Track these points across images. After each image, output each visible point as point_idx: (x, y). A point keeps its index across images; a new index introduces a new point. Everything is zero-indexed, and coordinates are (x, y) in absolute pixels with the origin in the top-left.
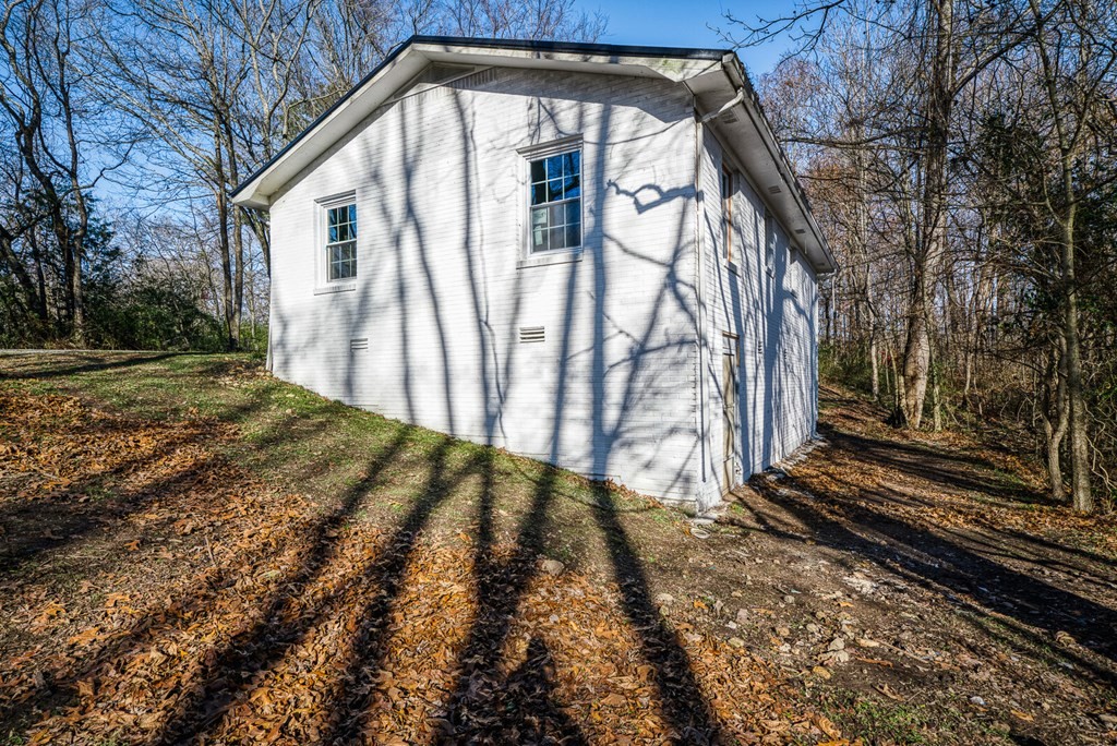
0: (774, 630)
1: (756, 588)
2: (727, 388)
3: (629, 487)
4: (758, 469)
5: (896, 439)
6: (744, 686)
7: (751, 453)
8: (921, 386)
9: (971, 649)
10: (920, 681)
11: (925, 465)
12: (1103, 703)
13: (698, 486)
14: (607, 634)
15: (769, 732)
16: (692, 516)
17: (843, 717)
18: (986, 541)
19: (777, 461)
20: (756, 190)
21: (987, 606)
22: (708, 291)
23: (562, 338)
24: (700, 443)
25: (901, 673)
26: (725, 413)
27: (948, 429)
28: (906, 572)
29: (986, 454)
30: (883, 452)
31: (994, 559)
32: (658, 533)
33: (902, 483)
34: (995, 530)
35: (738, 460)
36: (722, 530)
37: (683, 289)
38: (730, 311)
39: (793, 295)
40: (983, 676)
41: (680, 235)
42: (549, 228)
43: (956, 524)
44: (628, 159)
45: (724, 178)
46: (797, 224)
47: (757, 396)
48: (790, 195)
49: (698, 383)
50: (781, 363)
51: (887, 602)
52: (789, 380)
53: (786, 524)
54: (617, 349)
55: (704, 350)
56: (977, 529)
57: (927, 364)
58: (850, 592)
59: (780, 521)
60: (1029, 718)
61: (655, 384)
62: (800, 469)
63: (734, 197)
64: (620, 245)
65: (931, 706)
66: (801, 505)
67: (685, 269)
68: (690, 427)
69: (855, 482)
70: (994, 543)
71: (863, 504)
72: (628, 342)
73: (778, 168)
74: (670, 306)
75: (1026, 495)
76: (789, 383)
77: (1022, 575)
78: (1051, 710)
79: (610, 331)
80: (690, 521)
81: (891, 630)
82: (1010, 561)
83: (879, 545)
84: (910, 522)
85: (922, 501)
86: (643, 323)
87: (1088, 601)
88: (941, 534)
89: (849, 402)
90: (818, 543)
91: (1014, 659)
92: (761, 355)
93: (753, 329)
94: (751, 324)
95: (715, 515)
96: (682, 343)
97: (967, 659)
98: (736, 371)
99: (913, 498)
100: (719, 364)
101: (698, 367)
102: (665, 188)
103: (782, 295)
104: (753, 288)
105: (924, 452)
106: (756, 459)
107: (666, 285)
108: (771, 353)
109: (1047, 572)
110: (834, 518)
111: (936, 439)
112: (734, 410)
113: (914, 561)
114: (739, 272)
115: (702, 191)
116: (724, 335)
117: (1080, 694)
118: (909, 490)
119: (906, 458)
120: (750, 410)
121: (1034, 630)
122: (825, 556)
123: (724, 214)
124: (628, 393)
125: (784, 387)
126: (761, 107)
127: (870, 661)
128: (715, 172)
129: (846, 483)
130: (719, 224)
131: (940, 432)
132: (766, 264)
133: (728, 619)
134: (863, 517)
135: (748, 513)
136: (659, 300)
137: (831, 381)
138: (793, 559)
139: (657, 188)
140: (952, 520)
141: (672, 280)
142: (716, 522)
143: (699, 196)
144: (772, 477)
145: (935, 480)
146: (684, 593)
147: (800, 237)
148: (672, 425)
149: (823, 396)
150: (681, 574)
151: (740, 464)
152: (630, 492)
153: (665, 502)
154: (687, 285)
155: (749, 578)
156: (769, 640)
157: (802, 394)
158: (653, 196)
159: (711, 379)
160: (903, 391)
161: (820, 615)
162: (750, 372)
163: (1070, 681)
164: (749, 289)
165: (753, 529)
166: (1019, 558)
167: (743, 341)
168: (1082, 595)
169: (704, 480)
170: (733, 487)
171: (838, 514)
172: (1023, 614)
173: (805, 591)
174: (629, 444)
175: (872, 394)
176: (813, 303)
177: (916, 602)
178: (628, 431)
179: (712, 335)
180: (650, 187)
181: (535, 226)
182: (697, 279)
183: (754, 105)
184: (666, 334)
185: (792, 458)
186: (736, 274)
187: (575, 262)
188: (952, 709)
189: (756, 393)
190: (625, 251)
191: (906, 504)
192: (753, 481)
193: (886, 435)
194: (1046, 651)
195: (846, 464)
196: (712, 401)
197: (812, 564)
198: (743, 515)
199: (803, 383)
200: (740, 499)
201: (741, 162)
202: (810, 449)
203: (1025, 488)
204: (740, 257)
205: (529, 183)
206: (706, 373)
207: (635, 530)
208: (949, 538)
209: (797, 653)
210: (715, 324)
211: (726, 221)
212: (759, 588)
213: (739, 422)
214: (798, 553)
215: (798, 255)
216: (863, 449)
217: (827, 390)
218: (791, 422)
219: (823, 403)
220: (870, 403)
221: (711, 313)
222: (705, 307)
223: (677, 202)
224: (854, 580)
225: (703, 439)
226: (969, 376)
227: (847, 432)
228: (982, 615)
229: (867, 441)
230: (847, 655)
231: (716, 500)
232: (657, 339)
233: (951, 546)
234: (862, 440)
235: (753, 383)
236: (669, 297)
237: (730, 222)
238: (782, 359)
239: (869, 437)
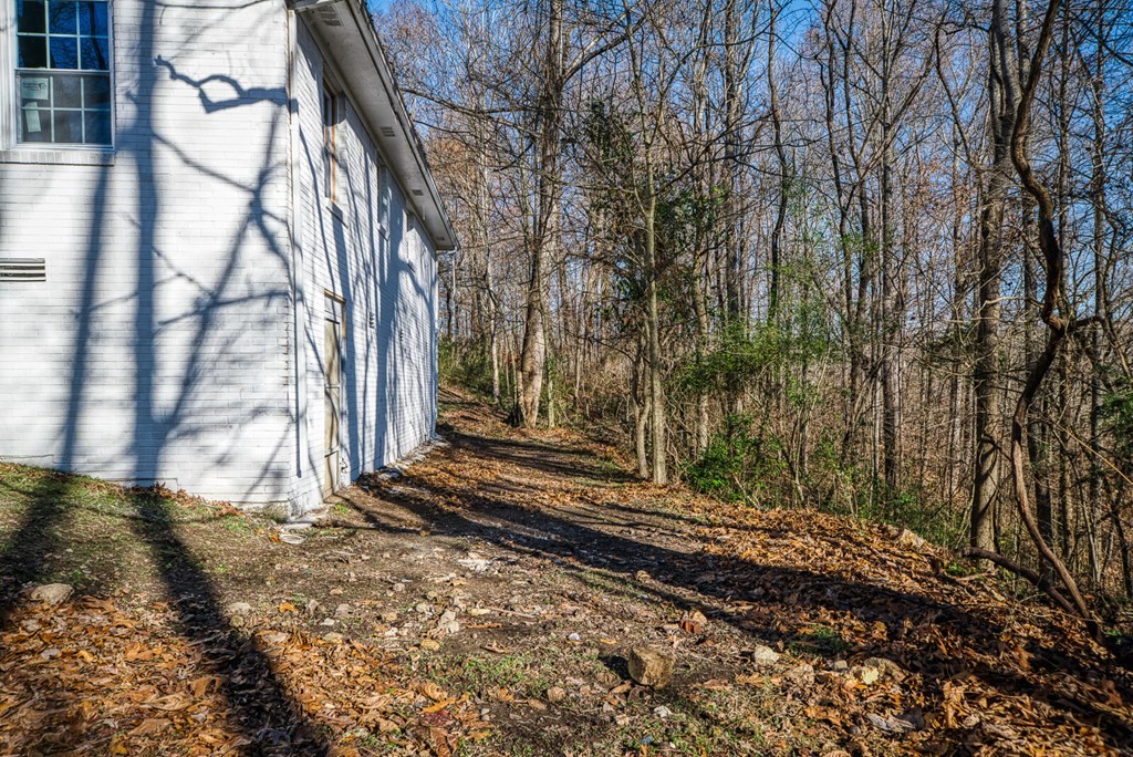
0: (379, 618)
1: (361, 584)
2: (331, 365)
3: (189, 492)
4: (369, 469)
5: (515, 437)
6: (340, 674)
7: (360, 448)
8: (538, 382)
9: (572, 598)
10: (526, 632)
11: (542, 459)
12: (666, 617)
13: (291, 483)
14: (146, 654)
15: (367, 711)
16: (282, 521)
17: (450, 679)
18: (588, 513)
19: (392, 461)
20: (366, 127)
21: (586, 564)
22: (306, 236)
23: (83, 278)
24: (294, 427)
25: (511, 631)
26: (328, 395)
27: (560, 426)
28: (519, 547)
29: (592, 446)
30: (502, 450)
31: (594, 527)
32: (233, 544)
33: (518, 474)
34: (595, 504)
35: (344, 455)
36: (322, 533)
37: (271, 224)
38: (335, 266)
39: (409, 268)
40: (580, 618)
41: (269, 150)
42: (52, 109)
43: (564, 503)
44: (192, 34)
45: (326, 99)
46: (414, 183)
47: (369, 379)
48: (406, 143)
49: (292, 348)
50: (397, 346)
51: (500, 575)
52: (406, 367)
53: (400, 520)
54: (174, 299)
55: (299, 306)
56: (582, 505)
57: (543, 357)
58: (463, 572)
59: (392, 518)
60: (614, 642)
61: (234, 348)
62: (417, 468)
63: (340, 126)
64: (178, 152)
65: (535, 652)
66: (416, 499)
67: (275, 198)
68: (281, 405)
69: (474, 476)
70: (595, 515)
71: (481, 494)
72: (191, 291)
73: (392, 104)
74: (254, 246)
75: (621, 476)
76: (406, 370)
77: (614, 537)
78: (630, 632)
79: (163, 272)
80: (279, 528)
81: (502, 597)
82: (606, 527)
83: (495, 528)
84: (524, 505)
85: (536, 488)
86: (217, 267)
87: (661, 548)
88: (551, 512)
89: (471, 404)
90: (433, 534)
91: (605, 599)
92: (373, 330)
93: (363, 296)
94: (361, 290)
95: (313, 518)
96: (271, 295)
97: (568, 606)
98: (343, 344)
99: (528, 486)
100: (320, 331)
101: (292, 327)
102: (246, 86)
103: (398, 266)
104: (363, 248)
105: (540, 448)
106: (366, 455)
107: (249, 219)
108: (386, 331)
109: (633, 532)
110: (452, 509)
111: (548, 437)
112: (340, 393)
113: (526, 537)
114: (345, 220)
115: (295, 100)
116: (326, 295)
117: (652, 615)
118: (525, 480)
119: (524, 454)
120: (359, 395)
121: (621, 575)
122: (439, 543)
123: (327, 144)
124: (193, 360)
125: (400, 373)
126: (370, 16)
127: (481, 626)
128: (314, 84)
129: (465, 478)
130: (319, 152)
131: (553, 429)
132: (379, 221)
133: (324, 617)
134: (479, 506)
135: (355, 513)
136: (240, 237)
137: (453, 382)
138: (405, 551)
139: (234, 83)
140: (561, 499)
141: (256, 212)
142: (314, 525)
143: (292, 106)
144: (385, 476)
145: (547, 471)
146: (266, 600)
147: (417, 199)
148: (256, 404)
149: (445, 399)
150: (263, 582)
151: (346, 459)
152: (193, 499)
153: (245, 507)
154: (276, 218)
155: (353, 575)
156: (373, 629)
157: (420, 387)
158: (230, 93)
159: (309, 346)
160: (521, 387)
161: (432, 595)
162: (360, 348)
163: (645, 607)
164: (358, 246)
165: (361, 528)
166: (613, 524)
167: (351, 308)
168: (657, 545)
169: (299, 474)
170: (337, 489)
171: (454, 505)
172: (615, 566)
173: (417, 579)
174: (193, 432)
175: (493, 396)
176: (433, 284)
177: (528, 571)
178: (190, 415)
179: (310, 290)
180: (223, 78)
181: (25, 101)
182: (290, 213)
183: (361, 9)
184: (248, 282)
185: (408, 458)
186: (341, 221)
187: (105, 166)
188: (553, 649)
189: (366, 376)
190: (187, 161)
191: (521, 491)
192: (361, 480)
193: (506, 433)
194: (630, 589)
195: (465, 462)
196: (310, 375)
197: (427, 553)
198: (348, 515)
199: (422, 373)
200: (347, 500)
201: (347, 84)
202: (429, 449)
203: (620, 472)
204: (347, 202)
205: (13, 30)
206: (302, 337)
207: (197, 539)
208: (558, 514)
209: (405, 634)
210: (316, 276)
211: (328, 154)
212: (364, 583)
213: (344, 406)
214: (411, 545)
215: (415, 221)
216: (483, 448)
217: (449, 392)
218: (408, 418)
219: (445, 404)
220: (491, 405)
221: (310, 263)
222: (301, 250)
223: (263, 109)
224: (469, 561)
225: (297, 422)
226: (578, 378)
227: (468, 433)
228: (582, 570)
229: (487, 440)
230: (457, 625)
231: (315, 501)
232: (235, 289)
233: (559, 521)
234: (482, 439)
235: (363, 363)
236: (253, 233)
237: (333, 156)
238: (397, 340)
239: (490, 437)
